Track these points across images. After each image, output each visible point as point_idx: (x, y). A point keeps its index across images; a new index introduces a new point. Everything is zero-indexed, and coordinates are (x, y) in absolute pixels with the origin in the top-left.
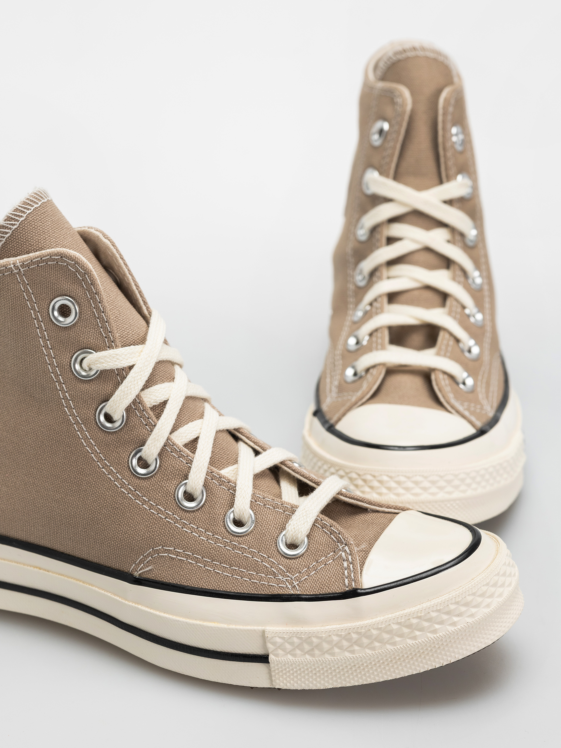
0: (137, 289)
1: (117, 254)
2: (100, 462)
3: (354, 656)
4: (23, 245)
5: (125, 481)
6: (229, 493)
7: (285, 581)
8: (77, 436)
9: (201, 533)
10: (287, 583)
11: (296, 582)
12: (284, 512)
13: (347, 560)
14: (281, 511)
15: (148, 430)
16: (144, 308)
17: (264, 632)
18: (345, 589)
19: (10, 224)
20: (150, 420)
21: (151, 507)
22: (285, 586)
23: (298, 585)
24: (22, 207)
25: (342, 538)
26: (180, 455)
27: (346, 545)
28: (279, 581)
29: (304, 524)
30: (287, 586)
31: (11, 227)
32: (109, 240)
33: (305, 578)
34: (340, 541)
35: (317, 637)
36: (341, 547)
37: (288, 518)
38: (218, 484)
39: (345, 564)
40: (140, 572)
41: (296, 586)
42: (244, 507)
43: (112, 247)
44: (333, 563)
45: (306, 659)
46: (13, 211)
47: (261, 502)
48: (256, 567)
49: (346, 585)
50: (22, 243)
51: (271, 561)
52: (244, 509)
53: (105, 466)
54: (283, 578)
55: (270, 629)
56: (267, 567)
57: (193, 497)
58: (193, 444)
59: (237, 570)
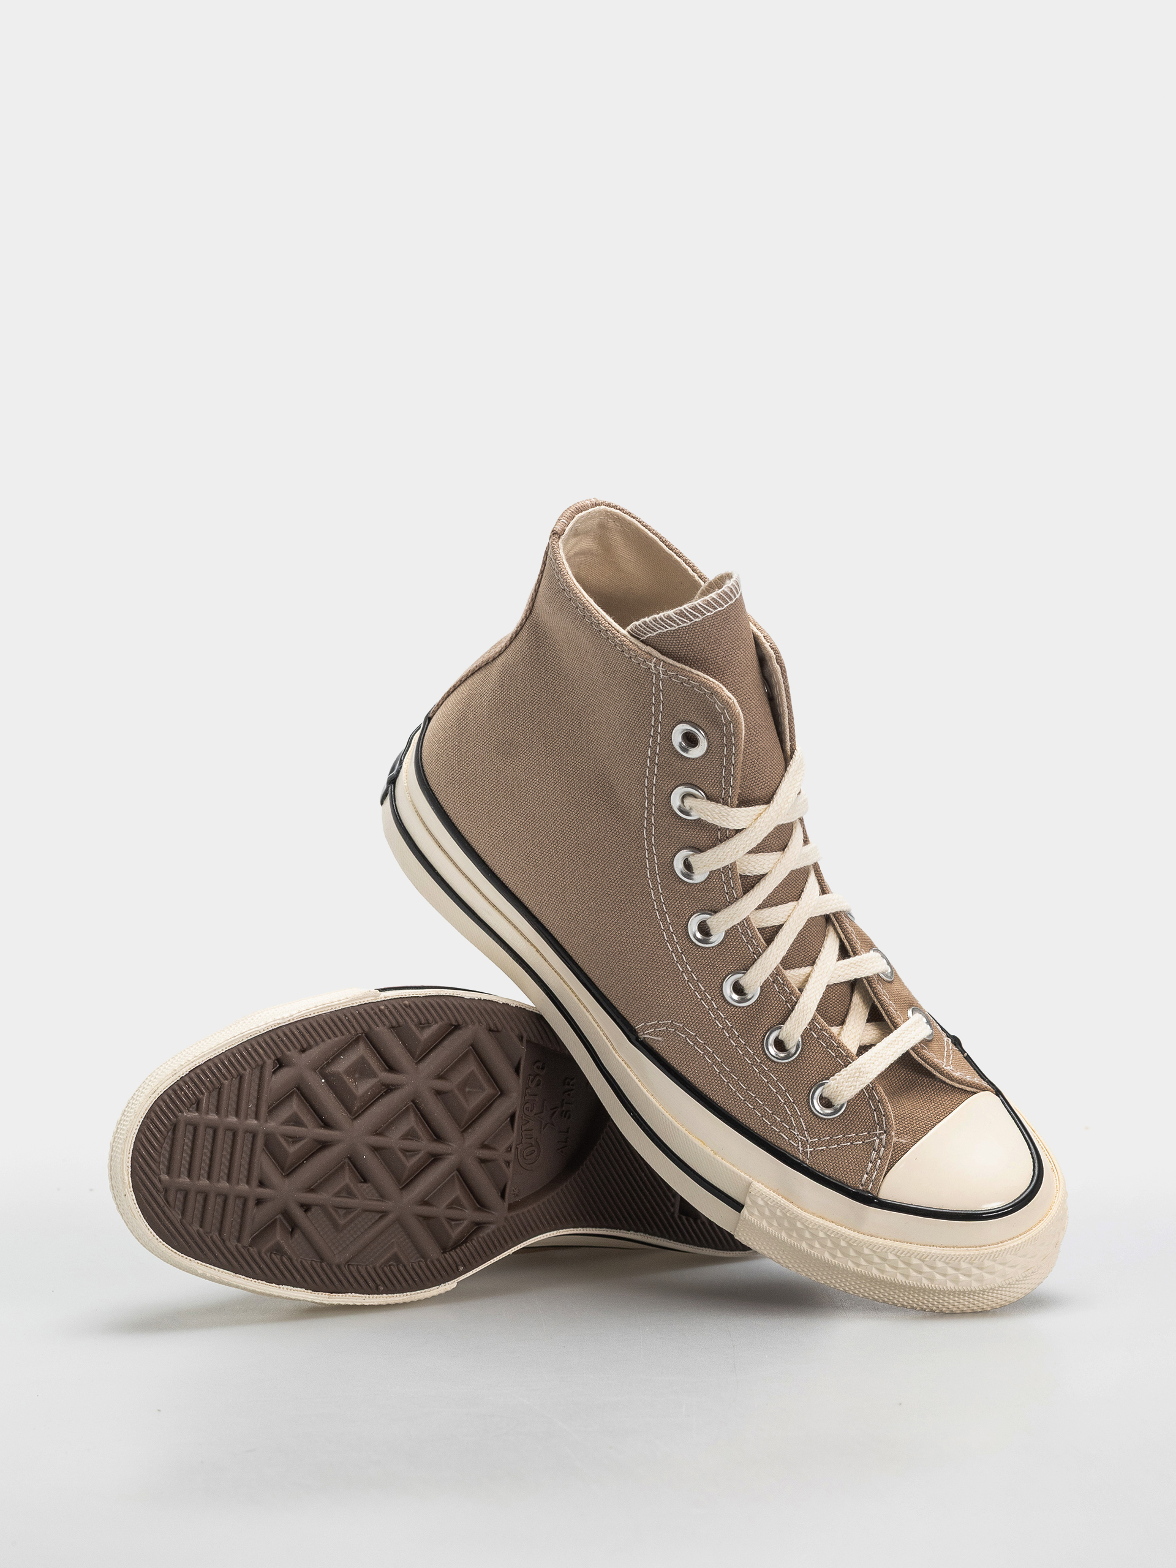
0: (789, 724)
1: (783, 685)
2: (657, 903)
3: (833, 1261)
4: (683, 646)
5: (675, 938)
6: (785, 1006)
7: (799, 1139)
8: (644, 864)
9: (734, 1036)
10: (800, 1143)
11: (810, 1148)
12: (836, 1057)
13: (878, 1152)
14: (833, 1054)
15: (726, 900)
16: (788, 744)
17: (750, 1184)
18: (859, 1187)
19: (679, 620)
20: (734, 891)
21: (691, 979)
22: (796, 1145)
23: (811, 1152)
24: (703, 607)
25: (884, 1122)
26: (750, 942)
27: (885, 1132)
28: (793, 1137)
29: (851, 1087)
30: (798, 1146)
31: (680, 623)
32: (781, 667)
33: (822, 1148)
34: (880, 1124)
35: (803, 1224)
36: (878, 1132)
37: (838, 1069)
38: (778, 990)
39: (874, 1154)
40: (646, 1036)
41: (809, 1153)
42: (793, 1034)
43: (780, 676)
44: (861, 1146)
45: (781, 1236)
46: (690, 608)
47: (817, 1033)
48: (775, 1105)
49: (862, 1182)
50: (684, 643)
51: (795, 1109)
52: (792, 1036)
53: (660, 910)
54: (798, 1135)
55: (757, 1186)
56: (787, 1113)
57: (742, 992)
58: (771, 934)
59: (753, 1098)
